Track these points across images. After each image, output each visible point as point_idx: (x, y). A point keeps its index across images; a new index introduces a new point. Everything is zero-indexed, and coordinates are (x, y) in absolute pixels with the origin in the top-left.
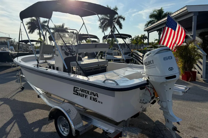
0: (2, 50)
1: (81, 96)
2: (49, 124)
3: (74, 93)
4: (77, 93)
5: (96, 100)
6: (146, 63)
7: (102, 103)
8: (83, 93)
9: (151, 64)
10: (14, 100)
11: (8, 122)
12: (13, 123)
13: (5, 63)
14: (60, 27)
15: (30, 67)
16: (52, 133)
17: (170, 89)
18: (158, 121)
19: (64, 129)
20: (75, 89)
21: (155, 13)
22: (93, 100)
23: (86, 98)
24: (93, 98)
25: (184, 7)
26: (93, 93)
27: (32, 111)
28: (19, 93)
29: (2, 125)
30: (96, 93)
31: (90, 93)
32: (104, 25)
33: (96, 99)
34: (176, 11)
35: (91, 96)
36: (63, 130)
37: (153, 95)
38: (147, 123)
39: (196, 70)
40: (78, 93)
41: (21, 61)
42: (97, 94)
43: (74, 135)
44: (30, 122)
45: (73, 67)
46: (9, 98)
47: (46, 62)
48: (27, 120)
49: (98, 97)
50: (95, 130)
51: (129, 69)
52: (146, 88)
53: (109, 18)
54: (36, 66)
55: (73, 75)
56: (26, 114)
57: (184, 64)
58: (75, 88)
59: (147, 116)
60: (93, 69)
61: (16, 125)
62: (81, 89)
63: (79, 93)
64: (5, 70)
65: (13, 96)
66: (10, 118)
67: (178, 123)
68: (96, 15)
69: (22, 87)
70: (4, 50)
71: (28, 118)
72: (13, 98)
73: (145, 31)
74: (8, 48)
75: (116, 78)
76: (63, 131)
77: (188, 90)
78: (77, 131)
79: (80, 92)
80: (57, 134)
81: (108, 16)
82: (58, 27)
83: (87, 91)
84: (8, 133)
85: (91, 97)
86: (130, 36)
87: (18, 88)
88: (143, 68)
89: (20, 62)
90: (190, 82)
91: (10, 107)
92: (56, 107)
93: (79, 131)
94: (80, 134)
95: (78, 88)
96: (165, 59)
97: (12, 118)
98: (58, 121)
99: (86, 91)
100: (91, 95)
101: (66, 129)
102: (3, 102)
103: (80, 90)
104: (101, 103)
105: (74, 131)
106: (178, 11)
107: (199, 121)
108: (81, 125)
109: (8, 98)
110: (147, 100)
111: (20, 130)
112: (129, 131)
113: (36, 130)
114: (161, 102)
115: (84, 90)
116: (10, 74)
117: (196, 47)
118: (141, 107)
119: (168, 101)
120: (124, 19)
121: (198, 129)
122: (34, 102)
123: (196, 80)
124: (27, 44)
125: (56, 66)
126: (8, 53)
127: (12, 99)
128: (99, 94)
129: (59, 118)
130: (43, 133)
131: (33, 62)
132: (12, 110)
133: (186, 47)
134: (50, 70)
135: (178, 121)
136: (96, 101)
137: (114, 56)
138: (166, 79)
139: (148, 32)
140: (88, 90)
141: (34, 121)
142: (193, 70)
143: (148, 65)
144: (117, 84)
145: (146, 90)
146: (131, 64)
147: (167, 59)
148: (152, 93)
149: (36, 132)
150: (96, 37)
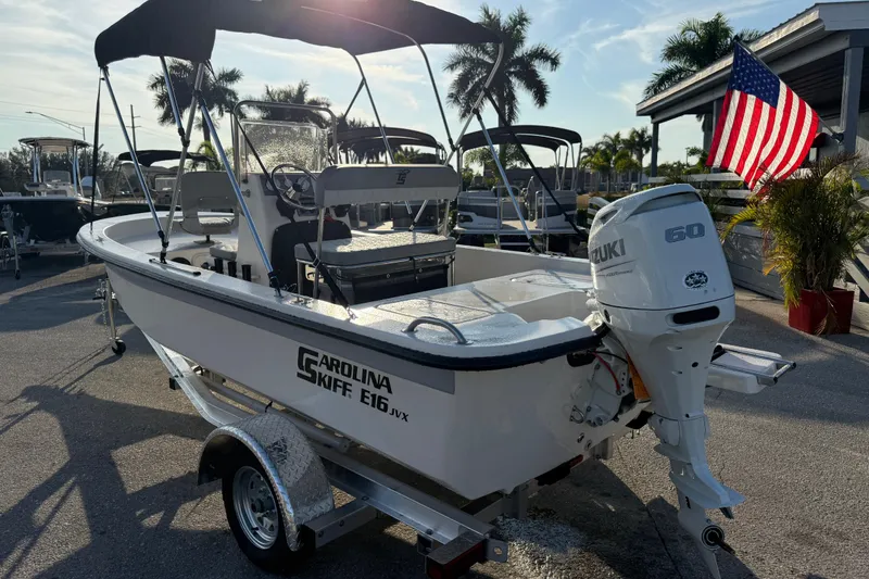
0: (48, 193)
1: (325, 386)
2: (207, 499)
3: (299, 375)
4: (310, 375)
5: (382, 406)
6: (596, 251)
7: (405, 417)
8: (333, 374)
9: (617, 255)
10: (81, 394)
11: (47, 482)
12: (63, 490)
13: (62, 246)
14: (288, 95)
15: (136, 262)
16: (211, 537)
17: (695, 365)
18: (661, 499)
19: (260, 520)
20: (306, 356)
21: (691, 37)
22: (373, 406)
23: (344, 394)
24: (374, 396)
25: (808, 11)
26: (371, 374)
27: (147, 442)
28: (102, 367)
29: (22, 497)
30: (383, 374)
31: (359, 376)
32: (470, 87)
33: (383, 400)
34: (774, 29)
35: (365, 387)
36: (255, 526)
37: (627, 391)
38: (610, 507)
39: (851, 287)
40: (313, 373)
41: (104, 236)
42: (387, 379)
43: (293, 545)
44: (133, 485)
45: (307, 267)
46: (61, 387)
47: (209, 242)
48: (119, 478)
49: (390, 391)
50: (390, 530)
51: (541, 277)
52: (596, 361)
53: (490, 57)
54: (158, 259)
55: (296, 300)
56: (121, 454)
57: (799, 261)
58: (302, 351)
59: (614, 475)
60: (388, 276)
61: (76, 499)
62: (325, 357)
63: (320, 374)
64: (62, 272)
65: (76, 381)
66: (55, 469)
67: (726, 512)
68: (413, 44)
69: (117, 342)
70: (56, 192)
71: (124, 472)
72: (79, 386)
73: (641, 113)
74: (73, 182)
75: (473, 312)
76: (257, 529)
77: (788, 370)
78: (305, 532)
79: (323, 370)
80: (232, 541)
81: (486, 52)
82: (282, 96)
83: (350, 366)
84: (42, 529)
85: (363, 391)
86: (574, 137)
87: (100, 345)
88: (588, 273)
89: (101, 240)
90: (826, 338)
91: (62, 424)
92: (226, 428)
93: (312, 532)
94: (319, 543)
95: (316, 354)
96: (670, 235)
97: (62, 470)
98: (236, 486)
99: (346, 367)
100: (364, 382)
101: (265, 519)
102: (35, 404)
103: (322, 362)
104: (402, 416)
105: (294, 529)
106: (782, 26)
107: (838, 508)
108: (324, 506)
109: (57, 387)
110: (604, 411)
111: (88, 517)
112: (531, 537)
113: (154, 520)
114: (661, 421)
115: (338, 362)
116: (79, 290)
117: (854, 184)
118: (579, 441)
119: (687, 416)
120: (555, 62)
121: (831, 541)
122: (160, 406)
123: (852, 330)
124: (149, 166)
125: (241, 261)
126: (74, 203)
127: (72, 392)
128: (394, 381)
129: (239, 474)
130: (176, 532)
131: (149, 241)
132: (68, 436)
133: (813, 184)
134: (208, 278)
135: (725, 501)
136: (385, 410)
137: (504, 223)
138: (673, 324)
139: (653, 118)
140: (353, 363)
141: (149, 484)
142: (839, 284)
143: (603, 260)
144: (463, 341)
145: (597, 367)
146: (556, 257)
147: (682, 237)
148: (625, 382)
149: (149, 530)
150: (428, 140)
